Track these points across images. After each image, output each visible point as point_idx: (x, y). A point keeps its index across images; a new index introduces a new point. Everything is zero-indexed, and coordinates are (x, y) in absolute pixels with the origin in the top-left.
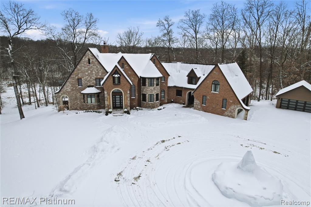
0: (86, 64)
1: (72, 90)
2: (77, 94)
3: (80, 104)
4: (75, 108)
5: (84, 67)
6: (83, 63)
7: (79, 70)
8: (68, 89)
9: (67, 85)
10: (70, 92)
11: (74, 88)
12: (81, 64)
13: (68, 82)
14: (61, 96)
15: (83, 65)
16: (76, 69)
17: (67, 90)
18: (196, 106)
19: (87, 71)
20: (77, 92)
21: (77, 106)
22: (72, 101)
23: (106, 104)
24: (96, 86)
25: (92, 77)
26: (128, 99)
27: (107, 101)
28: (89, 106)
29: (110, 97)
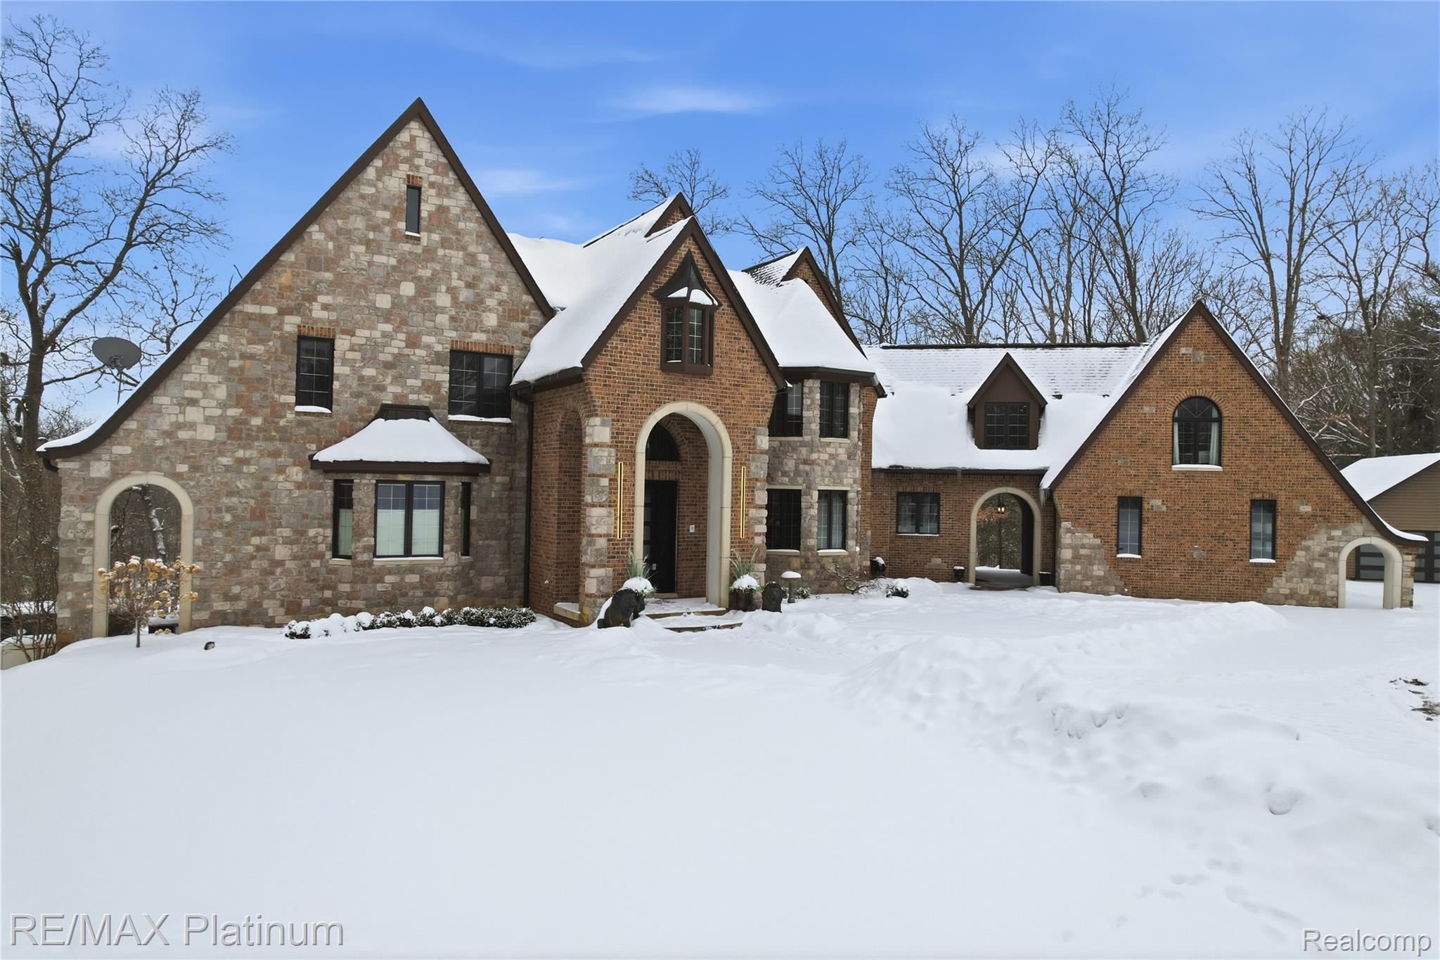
0: (388, 222)
1: (236, 432)
2: (281, 470)
3: (290, 565)
4: (241, 605)
5: (368, 243)
6: (365, 213)
7: (315, 262)
8: (192, 426)
9: (193, 386)
10: (216, 448)
11: (256, 421)
12: (345, 217)
13: (205, 353)
14: (105, 483)
15: (358, 223)
16: (297, 248)
17: (183, 435)
19: (388, 282)
20: (276, 454)
21: (264, 587)
22: (218, 534)
23: (600, 536)
24: (452, 412)
25: (426, 339)
26: (756, 492)
27: (610, 506)
28: (389, 579)
29: (634, 472)
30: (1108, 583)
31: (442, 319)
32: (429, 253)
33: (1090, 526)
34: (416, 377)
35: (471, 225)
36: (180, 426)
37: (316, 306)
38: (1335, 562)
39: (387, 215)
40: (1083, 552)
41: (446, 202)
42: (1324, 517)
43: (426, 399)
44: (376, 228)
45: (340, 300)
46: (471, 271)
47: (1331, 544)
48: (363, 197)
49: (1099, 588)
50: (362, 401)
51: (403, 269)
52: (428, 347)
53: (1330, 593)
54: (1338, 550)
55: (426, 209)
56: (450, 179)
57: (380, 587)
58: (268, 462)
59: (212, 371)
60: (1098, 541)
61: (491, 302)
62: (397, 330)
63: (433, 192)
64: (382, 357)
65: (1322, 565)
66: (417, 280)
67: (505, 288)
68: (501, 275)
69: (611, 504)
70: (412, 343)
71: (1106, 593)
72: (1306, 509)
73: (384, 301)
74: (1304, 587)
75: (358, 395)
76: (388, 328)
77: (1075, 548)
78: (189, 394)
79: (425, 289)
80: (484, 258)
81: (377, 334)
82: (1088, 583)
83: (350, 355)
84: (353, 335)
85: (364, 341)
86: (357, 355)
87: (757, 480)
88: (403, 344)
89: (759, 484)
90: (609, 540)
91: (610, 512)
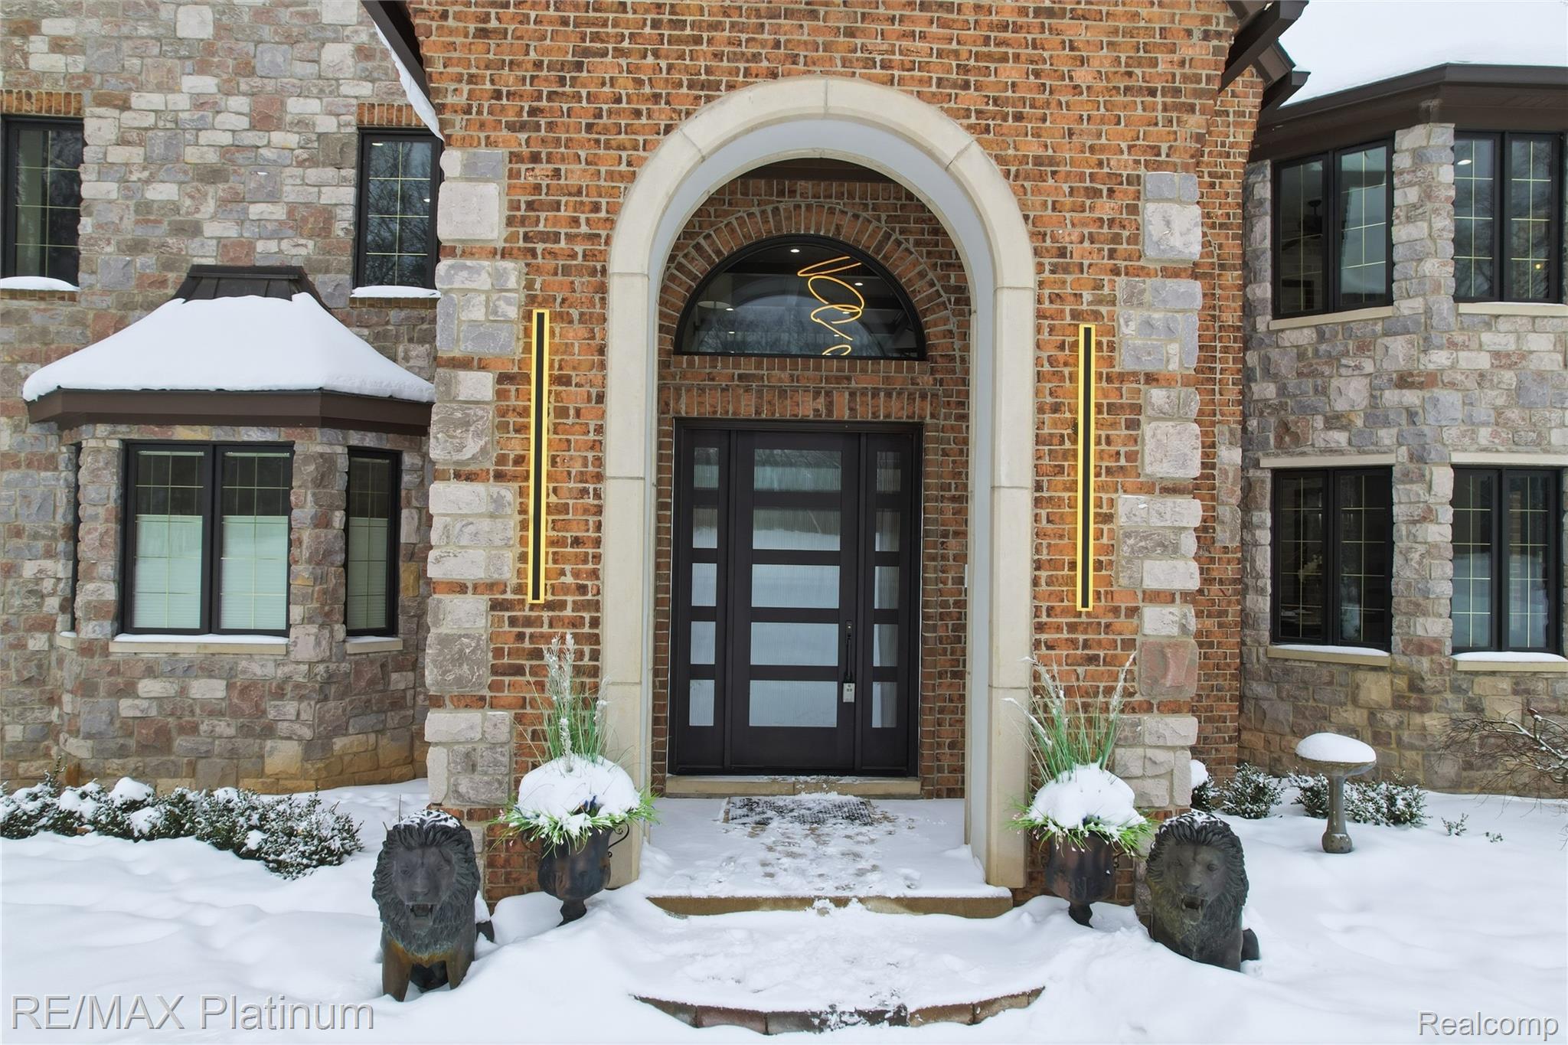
24: (358, 281)
25: (295, 106)
26: (1147, 429)
27: (499, 476)
28: (149, 687)
29: (602, 350)
34: (273, 198)
37: (38, 44)
43: (297, 251)
45: (92, 27)
50: (146, 262)
52: (302, 124)
57: (127, 707)
62: (228, 88)
64: (191, 155)
69: (508, 470)
70: (264, 119)
75: (137, 247)
76: (206, 84)
81: (180, 102)
83: (117, 155)
84: (125, 106)
85: (150, 120)
86: (136, 154)
87: (1151, 379)
88: (245, 122)
89: (1158, 396)
90: (496, 606)
91: (498, 501)
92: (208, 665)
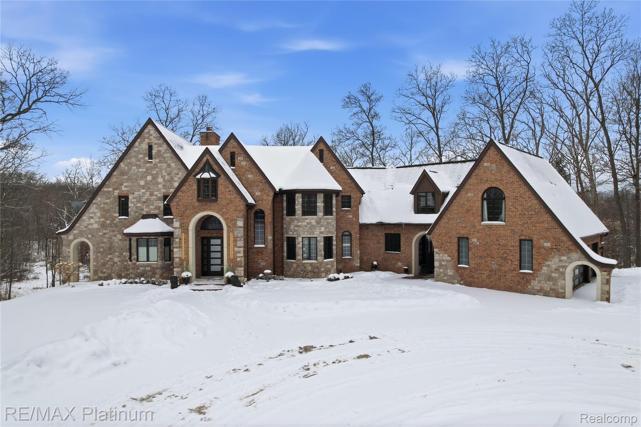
0: (142, 158)
1: (103, 225)
2: (115, 236)
3: (119, 263)
4: (106, 275)
5: (136, 165)
6: (136, 156)
7: (123, 174)
8: (92, 224)
9: (92, 213)
10: (98, 230)
11: (108, 222)
12: (130, 158)
13: (95, 204)
14: (72, 241)
15: (133, 160)
16: (117, 170)
17: (90, 227)
18: (441, 270)
19: (144, 177)
20: (113, 231)
21: (112, 270)
22: (99, 255)
23: (177, 258)
24: (165, 215)
25: (155, 193)
26: (237, 242)
27: (180, 248)
28: (141, 268)
29: (188, 236)
30: (454, 279)
31: (160, 186)
32: (155, 165)
33: (446, 251)
34: (153, 205)
35: (169, 155)
36: (89, 224)
37: (123, 187)
38: (563, 274)
39: (142, 156)
40: (443, 263)
41: (160, 149)
42: (556, 249)
43: (156, 212)
44: (139, 161)
45: (130, 184)
46: (169, 169)
47: (561, 264)
48: (135, 152)
49: (450, 280)
50: (137, 214)
51: (147, 173)
52: (156, 195)
53: (561, 291)
54: (565, 267)
55: (154, 152)
56: (161, 141)
57: (138, 271)
58: (111, 233)
59: (96, 208)
60: (449, 258)
61: (175, 179)
62: (147, 191)
63: (156, 146)
64: (142, 200)
65: (557, 275)
66: (152, 175)
67: (180, 174)
68: (179, 169)
69: (180, 247)
70: (151, 195)
71: (453, 283)
72: (548, 245)
73: (142, 183)
74: (547, 286)
75: (136, 212)
76: (144, 191)
77: (440, 261)
78: (91, 215)
79: (155, 177)
80: (173, 165)
81: (141, 193)
82: (446, 278)
83: (133, 200)
84: (134, 194)
85: (137, 196)
86: (135, 200)
87: (238, 237)
88: (149, 195)
90: (180, 259)
91: (180, 250)
92: (148, 266)
